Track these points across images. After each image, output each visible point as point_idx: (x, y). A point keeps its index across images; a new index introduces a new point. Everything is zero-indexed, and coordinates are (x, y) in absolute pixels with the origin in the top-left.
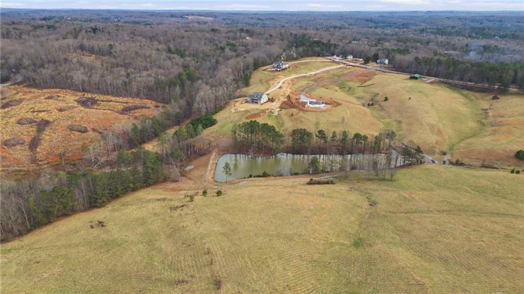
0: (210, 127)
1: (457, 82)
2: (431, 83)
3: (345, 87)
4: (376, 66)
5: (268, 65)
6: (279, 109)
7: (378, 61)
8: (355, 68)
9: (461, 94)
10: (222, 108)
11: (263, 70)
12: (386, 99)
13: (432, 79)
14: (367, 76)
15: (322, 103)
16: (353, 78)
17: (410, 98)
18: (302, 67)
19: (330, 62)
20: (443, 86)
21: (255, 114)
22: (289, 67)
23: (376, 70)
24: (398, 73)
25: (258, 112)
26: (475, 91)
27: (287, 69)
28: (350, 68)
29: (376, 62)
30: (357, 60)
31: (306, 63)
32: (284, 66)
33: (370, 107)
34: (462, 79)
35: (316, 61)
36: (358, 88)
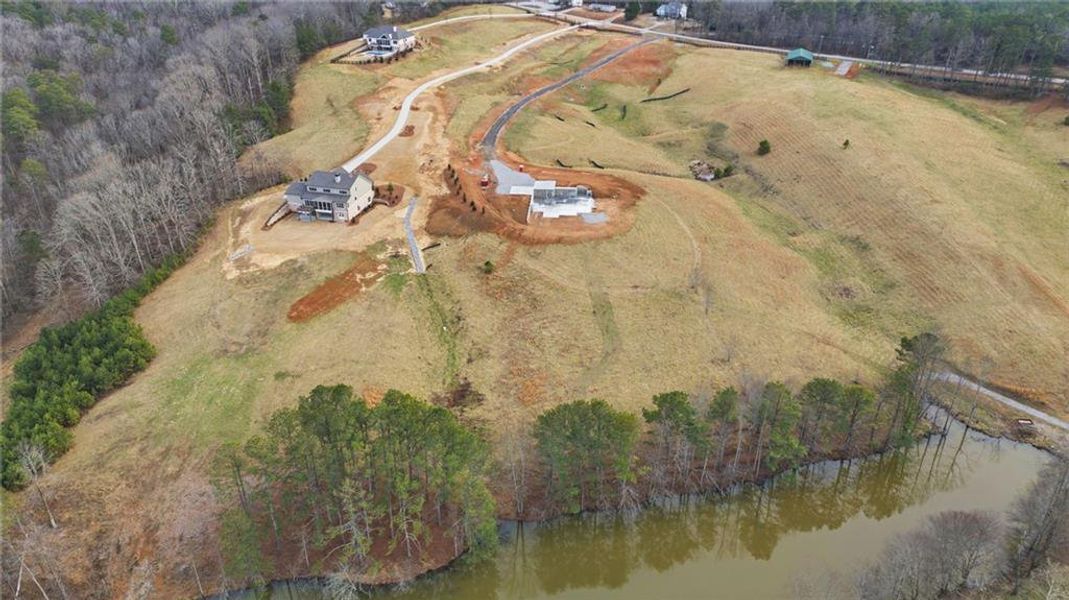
0: (118, 387)
2: (852, 75)
3: (605, 106)
4: (659, 27)
5: (346, 41)
6: (426, 241)
7: (661, 11)
8: (614, 35)
10: (181, 256)
11: (333, 61)
12: (764, 149)
13: (846, 64)
14: (655, 63)
15: (582, 193)
16: (618, 71)
17: (846, 143)
18: (455, 40)
19: (525, 19)
20: (885, 81)
21: (331, 283)
22: (418, 45)
23: (671, 40)
24: (739, 48)
25: (342, 266)
26: (987, 97)
27: (411, 50)
28: (592, 38)
29: (655, 15)
30: (599, 10)
31: (463, 28)
32: (401, 42)
33: (721, 181)
35: (491, 19)
36: (646, 105)
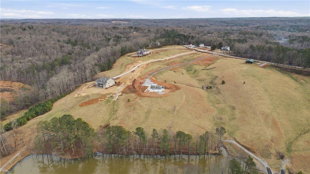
1: (286, 66)
2: (264, 67)
3: (191, 70)
4: (220, 52)
5: (134, 52)
6: (120, 94)
7: (222, 48)
8: (204, 53)
9: (291, 77)
11: (128, 56)
12: (223, 83)
13: (265, 63)
14: (211, 61)
15: (163, 87)
16: (200, 62)
17: (244, 83)
18: (162, 53)
19: (186, 49)
20: (274, 69)
21: (93, 100)
22: (150, 53)
23: (219, 55)
24: (236, 58)
25: (98, 97)
26: (303, 75)
27: (148, 54)
28: (199, 54)
29: (221, 49)
30: (206, 48)
31: (166, 50)
32: (145, 53)
33: (208, 90)
34: (290, 64)
35: (175, 49)
36: (202, 70)
